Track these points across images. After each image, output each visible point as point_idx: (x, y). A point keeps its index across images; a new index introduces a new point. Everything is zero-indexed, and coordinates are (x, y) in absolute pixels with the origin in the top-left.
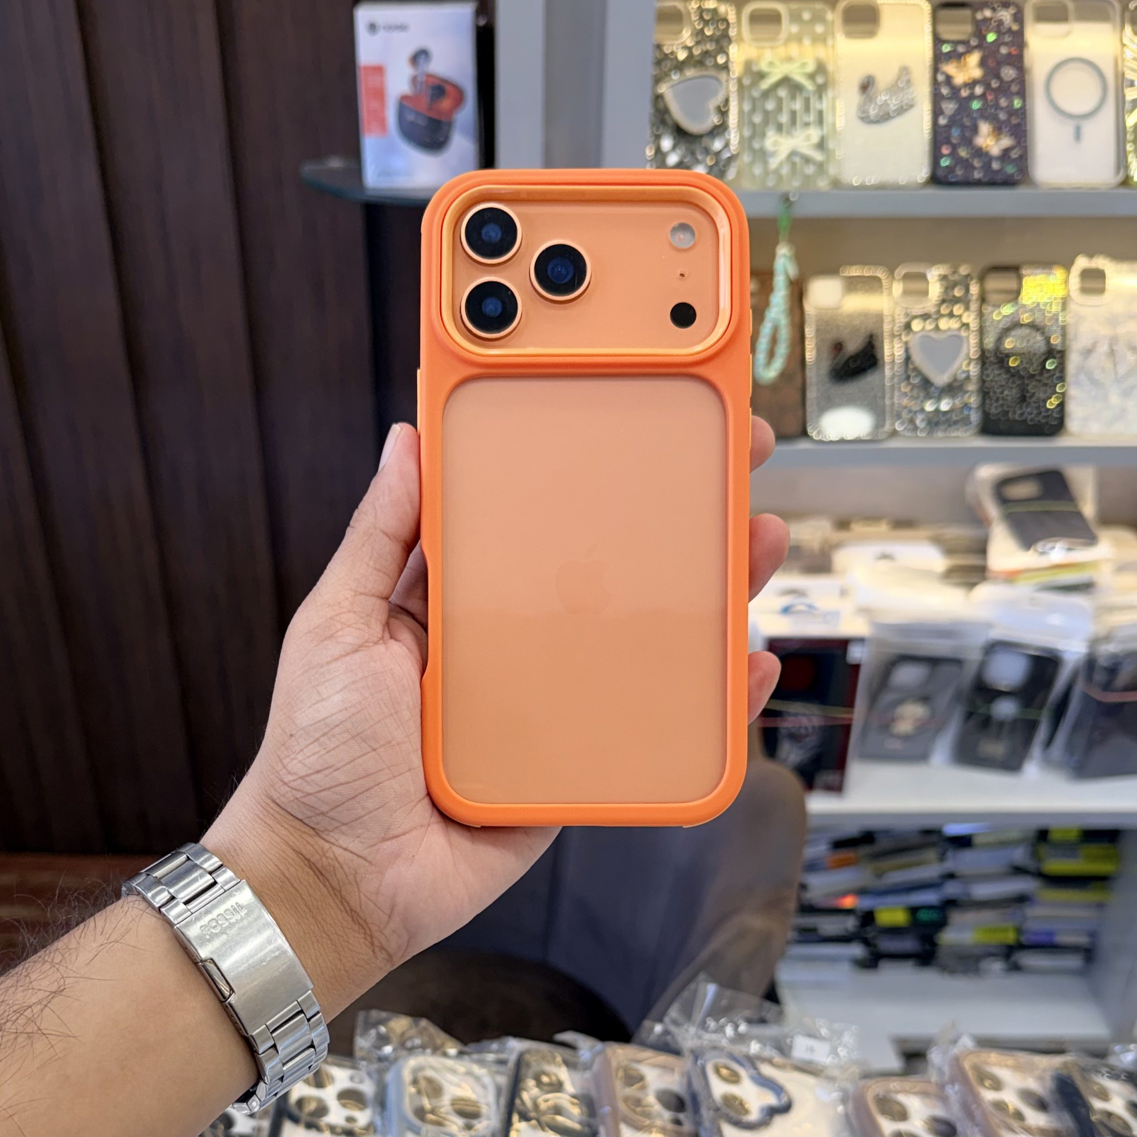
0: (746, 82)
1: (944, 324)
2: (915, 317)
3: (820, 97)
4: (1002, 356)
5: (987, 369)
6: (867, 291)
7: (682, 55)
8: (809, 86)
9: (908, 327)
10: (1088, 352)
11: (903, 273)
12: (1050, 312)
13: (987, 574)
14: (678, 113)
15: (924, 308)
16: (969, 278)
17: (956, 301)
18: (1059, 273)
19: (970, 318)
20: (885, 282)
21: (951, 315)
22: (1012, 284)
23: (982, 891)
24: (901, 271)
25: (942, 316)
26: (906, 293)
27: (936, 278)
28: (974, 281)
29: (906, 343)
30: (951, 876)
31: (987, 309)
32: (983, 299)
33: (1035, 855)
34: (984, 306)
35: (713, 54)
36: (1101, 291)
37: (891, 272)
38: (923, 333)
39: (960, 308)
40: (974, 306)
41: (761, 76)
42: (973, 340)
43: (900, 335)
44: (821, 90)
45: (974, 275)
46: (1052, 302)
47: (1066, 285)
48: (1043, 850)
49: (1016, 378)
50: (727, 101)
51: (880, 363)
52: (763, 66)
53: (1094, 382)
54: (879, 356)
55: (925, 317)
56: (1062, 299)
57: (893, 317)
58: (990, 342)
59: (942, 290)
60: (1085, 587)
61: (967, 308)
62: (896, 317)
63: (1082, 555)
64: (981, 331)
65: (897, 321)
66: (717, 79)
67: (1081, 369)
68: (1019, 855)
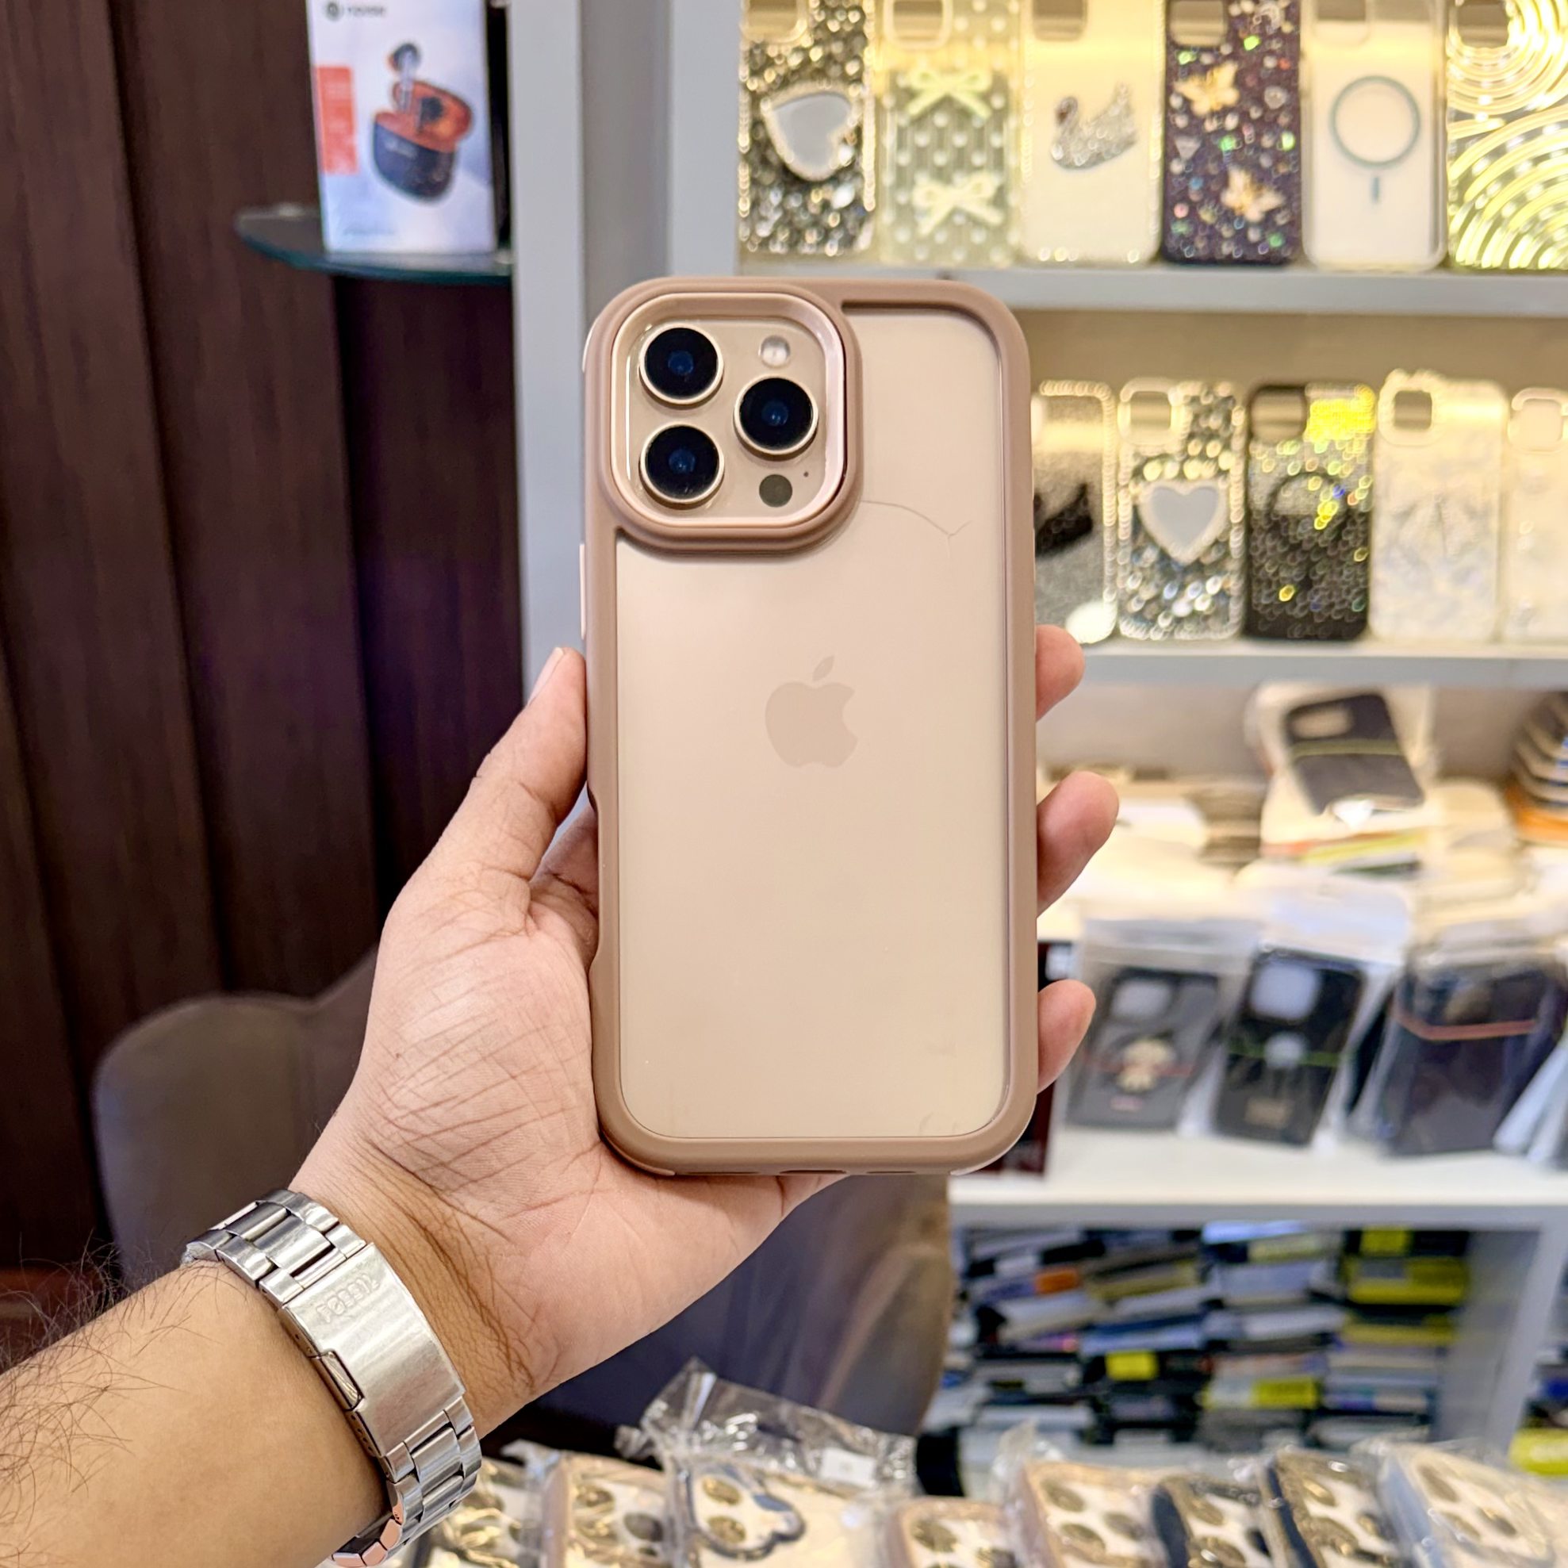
0: (888, 102)
1: (1193, 469)
2: (1148, 460)
3: (999, 128)
4: (1279, 518)
5: (1255, 539)
6: (1079, 419)
7: (795, 61)
8: (981, 112)
9: (1138, 473)
10: (1406, 514)
11: (1132, 391)
12: (1349, 455)
13: (1263, 850)
14: (785, 151)
15: (1163, 445)
16: (1231, 402)
17: (1210, 435)
18: (1362, 398)
19: (1230, 461)
20: (1106, 406)
21: (1203, 457)
22: (1295, 412)
23: (1261, 1327)
24: (1128, 391)
25: (1188, 458)
26: (1136, 422)
27: (1181, 401)
28: (1237, 407)
29: (1135, 498)
30: (1216, 1305)
31: (1258, 451)
32: (1250, 435)
33: (1340, 1273)
34: (1252, 446)
35: (840, 59)
36: (1425, 424)
37: (1115, 392)
38: (1161, 483)
39: (1215, 447)
40: (1238, 443)
41: (911, 94)
42: (1236, 497)
43: (1126, 486)
44: (999, 117)
45: (1240, 398)
46: (1353, 439)
47: (1373, 415)
48: (1354, 1266)
49: (1298, 553)
50: (859, 131)
51: (1096, 528)
52: (912, 80)
53: (1415, 561)
54: (1094, 517)
55: (1163, 457)
56: (1368, 435)
57: (1117, 458)
58: (1260, 501)
59: (1190, 418)
60: (1409, 869)
61: (1227, 446)
62: (1122, 459)
63: (1400, 819)
64: (1247, 484)
65: (1123, 465)
66: (845, 98)
67: (1393, 542)
68: (1318, 1275)
